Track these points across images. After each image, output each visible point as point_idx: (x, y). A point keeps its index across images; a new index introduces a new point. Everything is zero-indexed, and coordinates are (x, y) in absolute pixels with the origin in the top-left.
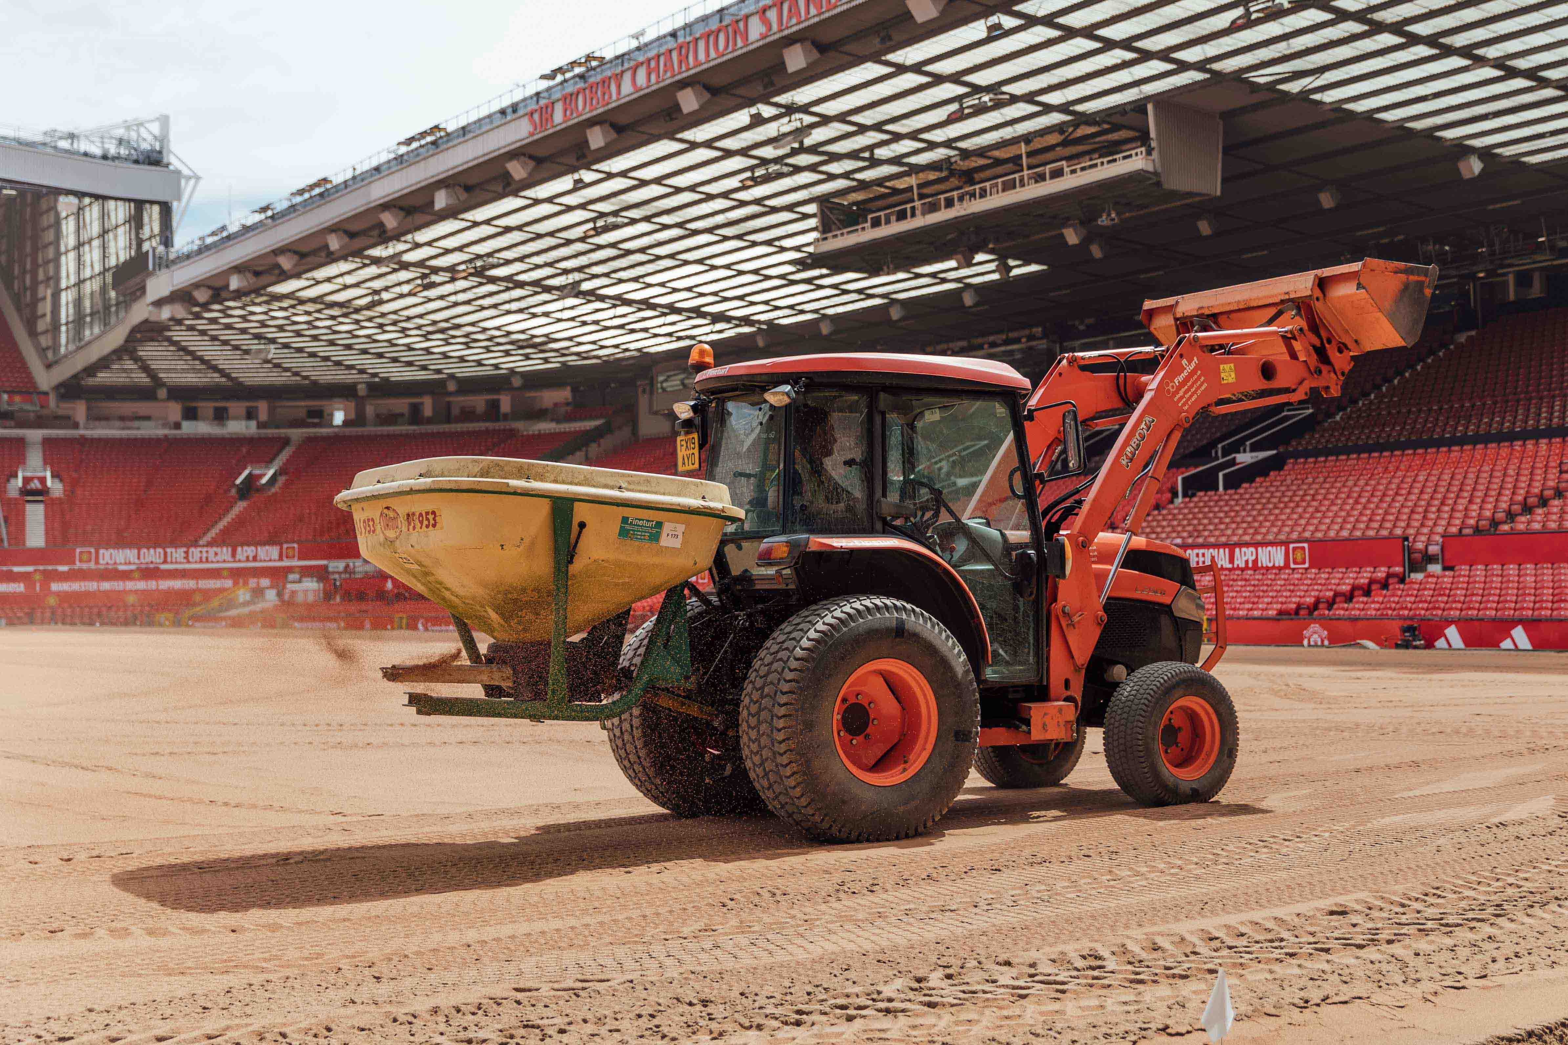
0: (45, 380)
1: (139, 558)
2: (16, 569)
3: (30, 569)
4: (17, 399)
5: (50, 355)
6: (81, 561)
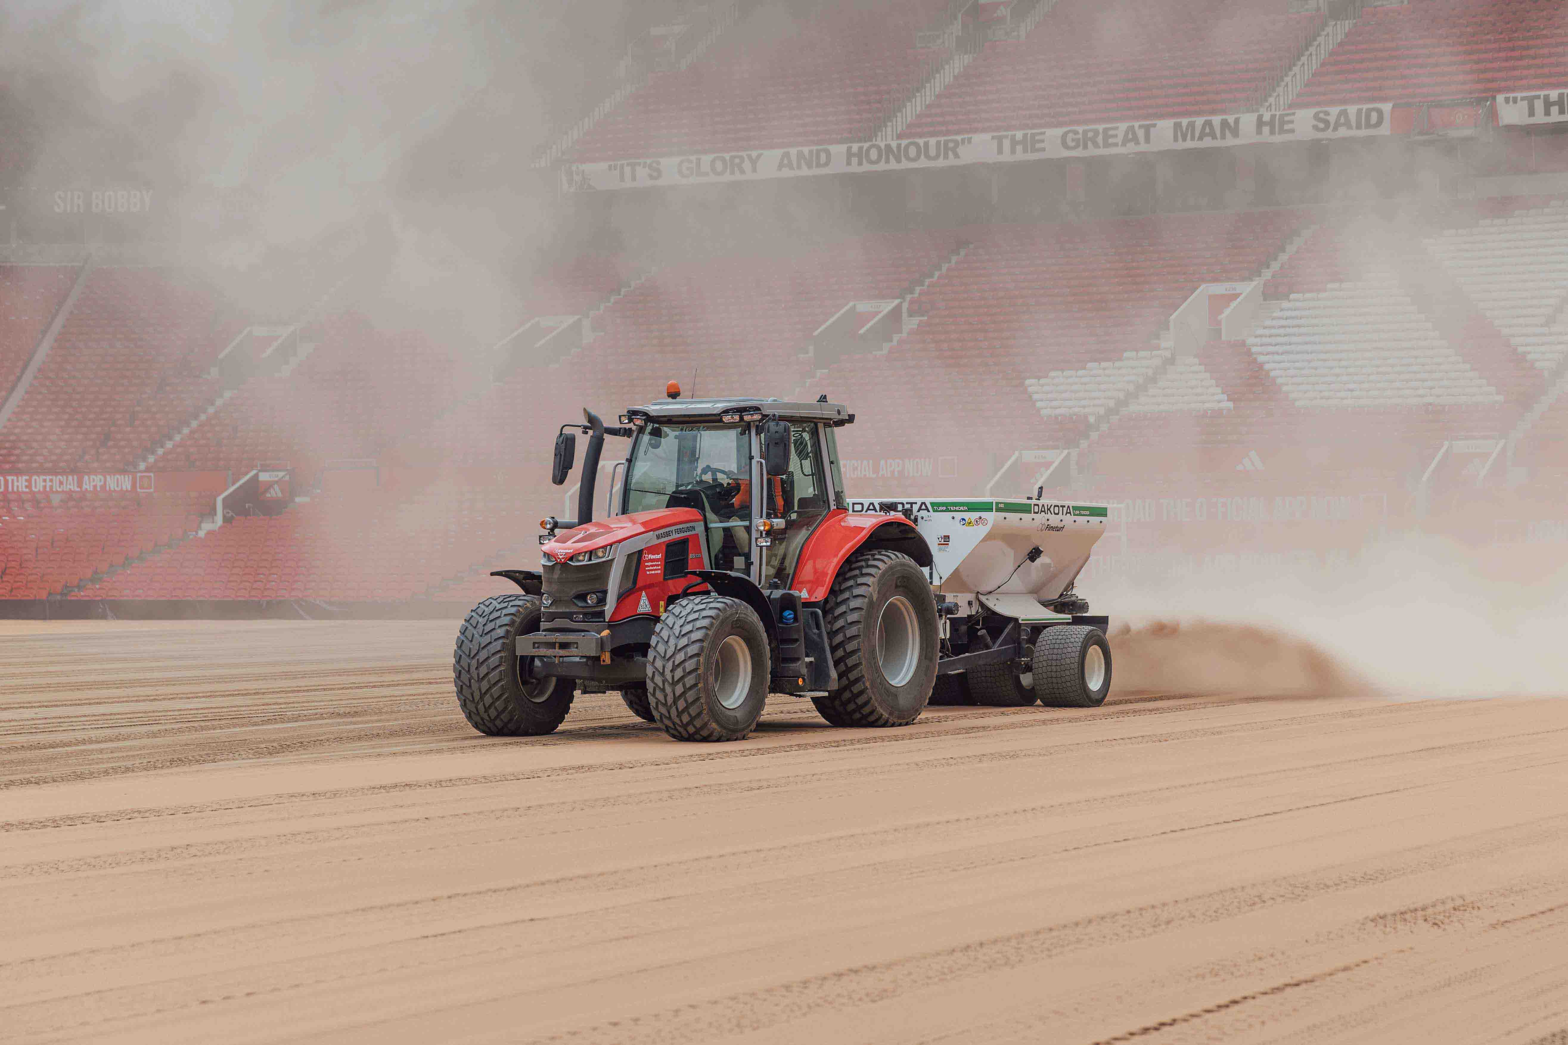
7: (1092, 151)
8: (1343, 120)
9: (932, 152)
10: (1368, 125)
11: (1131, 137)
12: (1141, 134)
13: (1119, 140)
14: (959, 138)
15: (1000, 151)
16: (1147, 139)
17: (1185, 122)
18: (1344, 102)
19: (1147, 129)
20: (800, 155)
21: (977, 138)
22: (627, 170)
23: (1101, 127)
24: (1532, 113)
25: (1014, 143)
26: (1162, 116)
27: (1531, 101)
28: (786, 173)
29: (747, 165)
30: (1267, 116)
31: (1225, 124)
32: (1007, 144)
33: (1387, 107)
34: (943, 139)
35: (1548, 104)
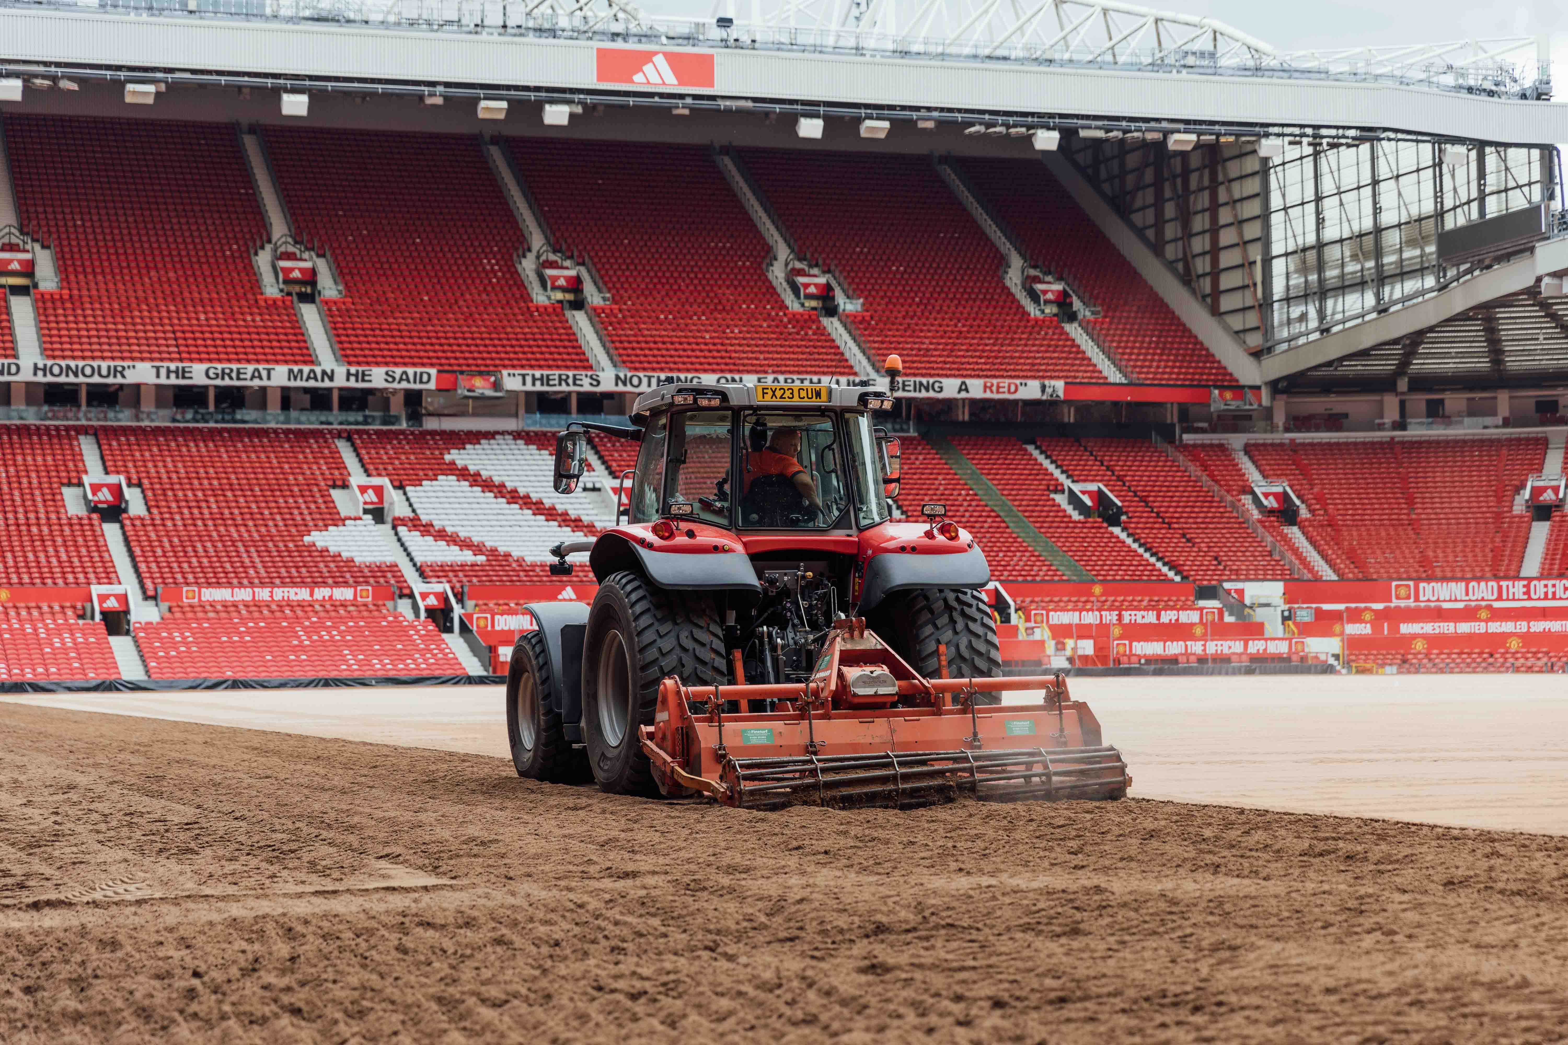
0: (1251, 373)
1: (1467, 593)
4: (1228, 395)
5: (1255, 340)
6: (1398, 598)
7: (227, 382)
8: (404, 377)
9: (104, 372)
10: (421, 382)
11: (256, 375)
12: (264, 374)
13: (249, 376)
14: (125, 364)
15: (158, 376)
16: (269, 378)
17: (296, 368)
18: (405, 364)
19: (269, 371)
21: (139, 365)
23: (234, 366)
24: (524, 383)
25: (169, 371)
26: (280, 363)
27: (524, 376)
30: (353, 370)
31: (324, 373)
32: (163, 372)
33: (433, 372)
34: (112, 364)
35: (534, 379)
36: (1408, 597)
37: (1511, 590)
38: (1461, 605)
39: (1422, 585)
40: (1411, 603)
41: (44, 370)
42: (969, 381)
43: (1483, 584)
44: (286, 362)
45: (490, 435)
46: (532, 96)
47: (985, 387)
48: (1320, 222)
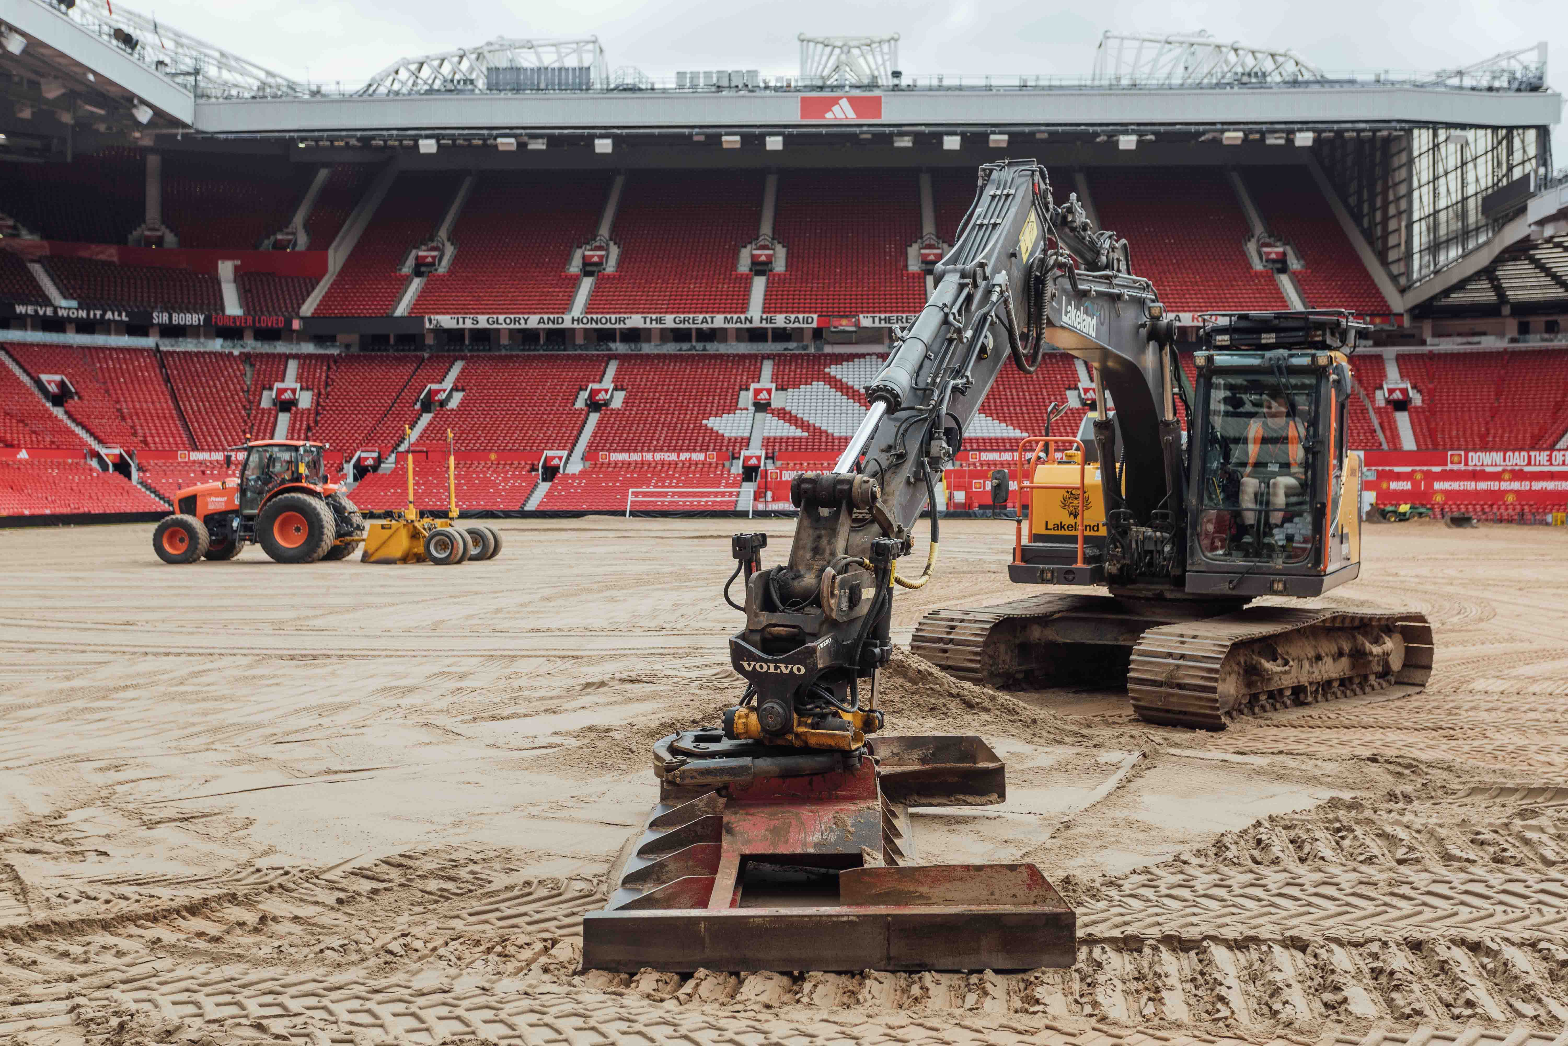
0: (1398, 303)
1: (1504, 460)
2: (1397, 469)
3: (1408, 469)
4: (1378, 320)
5: (1403, 281)
6: (1452, 463)
7: (687, 326)
8: (797, 320)
9: (613, 321)
10: (807, 323)
11: (704, 321)
12: (709, 320)
13: (700, 322)
14: (626, 316)
15: (645, 323)
16: (712, 322)
17: (729, 316)
18: (798, 312)
19: (712, 318)
20: (549, 319)
21: (634, 316)
22: (461, 320)
23: (691, 316)
24: (874, 323)
25: (652, 320)
26: (718, 313)
27: (871, 318)
28: (542, 326)
29: (522, 321)
30: (764, 316)
31: (746, 318)
32: (648, 320)
33: (815, 316)
34: (618, 316)
35: (880, 320)
36: (1460, 463)
37: (1538, 458)
38: (1499, 469)
39: (1470, 454)
40: (1462, 467)
41: (578, 320)
42: (1181, 315)
43: (1517, 454)
44: (724, 312)
45: (862, 356)
46: (757, 131)
47: (1193, 318)
48: (1436, 195)
